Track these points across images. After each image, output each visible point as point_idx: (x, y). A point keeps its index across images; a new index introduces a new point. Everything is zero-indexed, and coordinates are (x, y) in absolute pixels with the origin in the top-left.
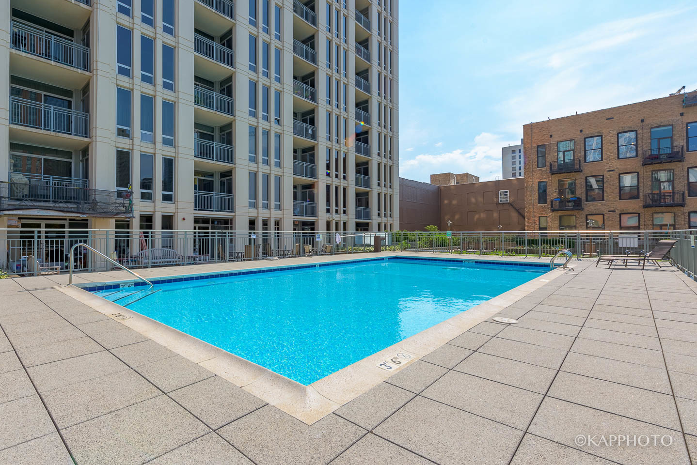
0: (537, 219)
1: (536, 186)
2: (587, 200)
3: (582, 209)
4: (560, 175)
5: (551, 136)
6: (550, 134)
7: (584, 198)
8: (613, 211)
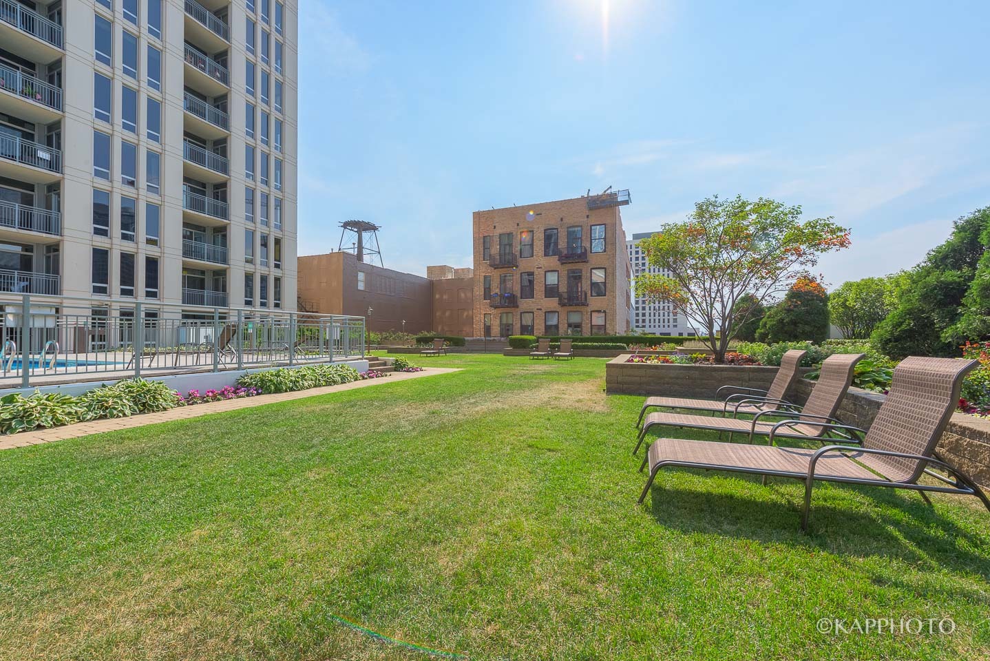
0: (482, 316)
1: (482, 279)
2: (521, 298)
3: (517, 307)
4: (500, 270)
5: (495, 227)
6: (494, 225)
7: (519, 295)
8: (540, 309)
